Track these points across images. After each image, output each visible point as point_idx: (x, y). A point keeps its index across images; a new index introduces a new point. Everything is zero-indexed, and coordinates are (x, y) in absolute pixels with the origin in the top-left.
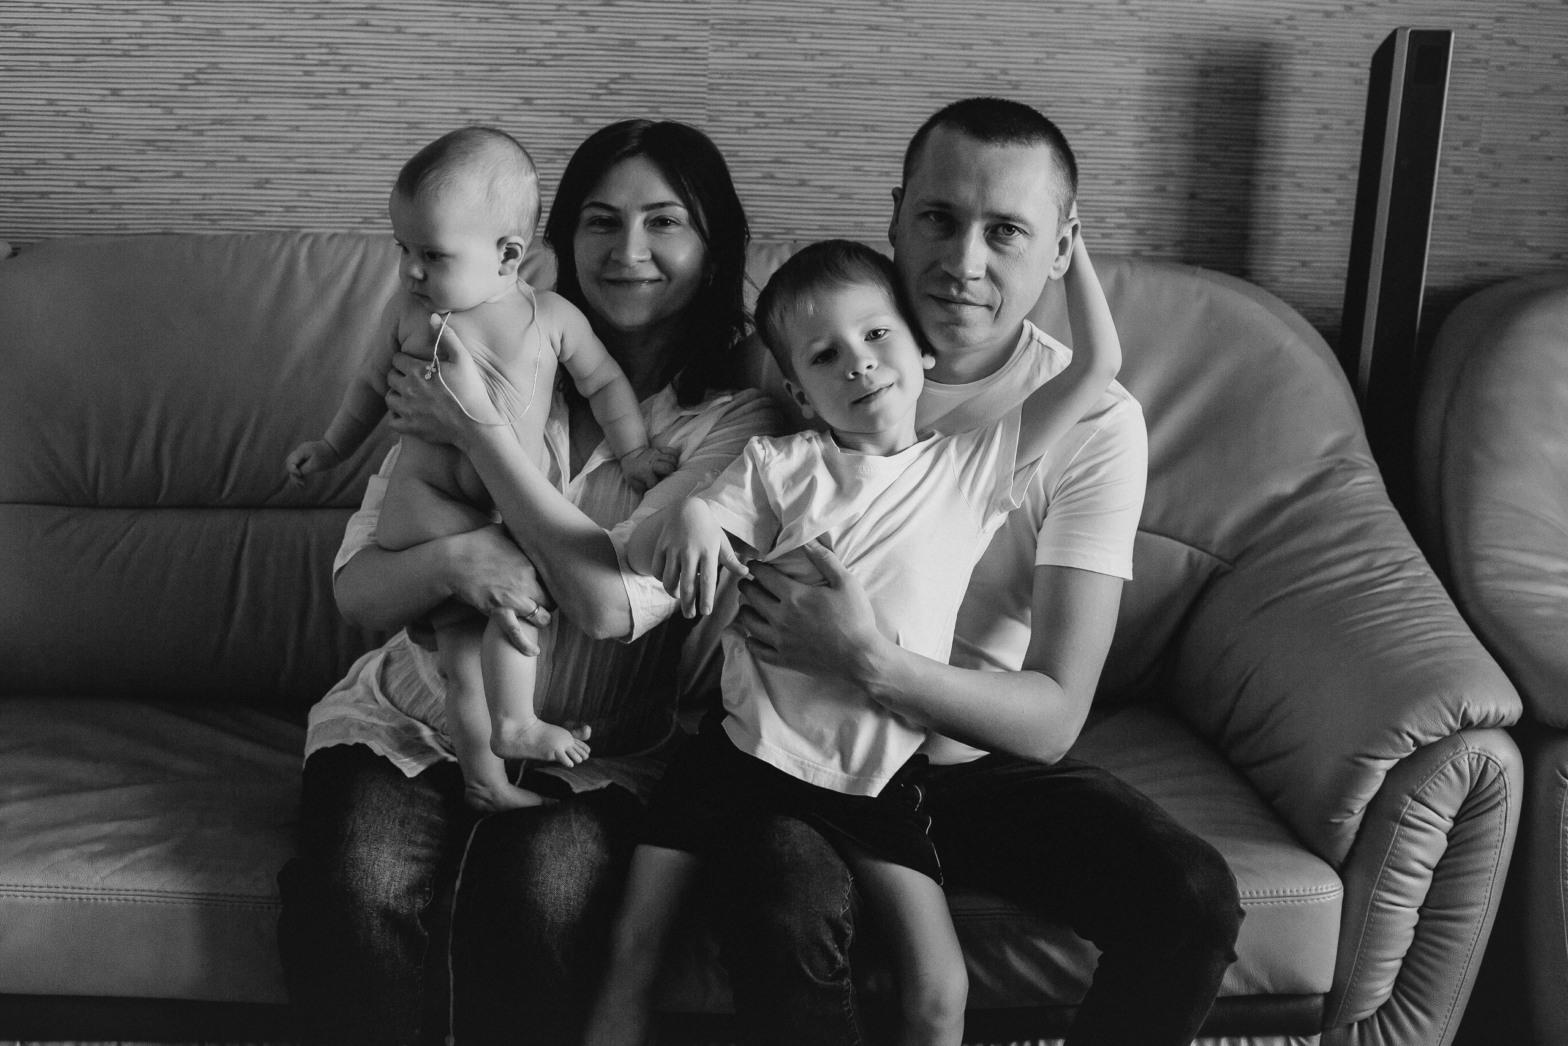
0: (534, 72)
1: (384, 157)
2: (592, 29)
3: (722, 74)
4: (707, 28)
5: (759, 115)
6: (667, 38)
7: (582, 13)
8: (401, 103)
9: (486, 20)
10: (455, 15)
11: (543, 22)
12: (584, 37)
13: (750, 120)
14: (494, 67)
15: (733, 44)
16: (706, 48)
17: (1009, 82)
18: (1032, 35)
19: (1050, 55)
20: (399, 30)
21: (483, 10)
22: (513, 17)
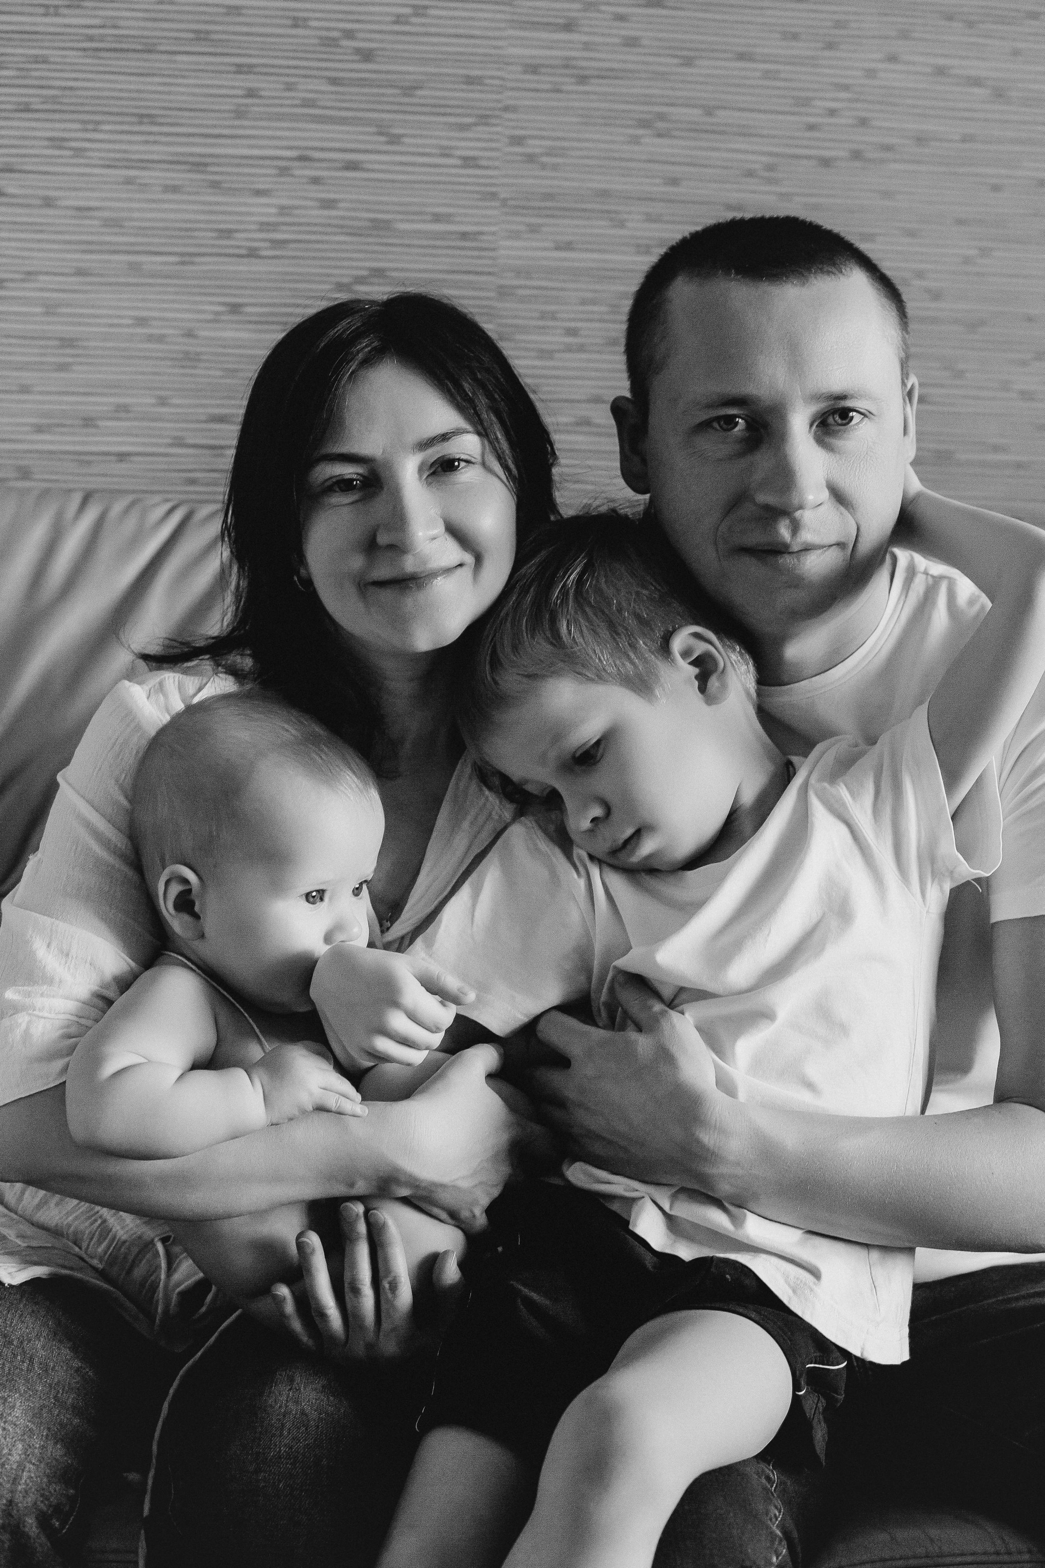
0: (244, 267)
1: (25, 389)
2: (328, 204)
3: (518, 272)
4: (497, 204)
5: (572, 332)
6: (437, 218)
7: (316, 181)
8: (50, 309)
9: (175, 189)
10: (129, 181)
11: (258, 193)
12: (318, 214)
13: (556, 339)
14: (187, 258)
15: (534, 229)
16: (494, 233)
17: (928, 291)
18: (960, 222)
19: (984, 252)
20: (48, 203)
21: (168, 175)
22: (215, 185)
